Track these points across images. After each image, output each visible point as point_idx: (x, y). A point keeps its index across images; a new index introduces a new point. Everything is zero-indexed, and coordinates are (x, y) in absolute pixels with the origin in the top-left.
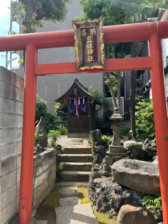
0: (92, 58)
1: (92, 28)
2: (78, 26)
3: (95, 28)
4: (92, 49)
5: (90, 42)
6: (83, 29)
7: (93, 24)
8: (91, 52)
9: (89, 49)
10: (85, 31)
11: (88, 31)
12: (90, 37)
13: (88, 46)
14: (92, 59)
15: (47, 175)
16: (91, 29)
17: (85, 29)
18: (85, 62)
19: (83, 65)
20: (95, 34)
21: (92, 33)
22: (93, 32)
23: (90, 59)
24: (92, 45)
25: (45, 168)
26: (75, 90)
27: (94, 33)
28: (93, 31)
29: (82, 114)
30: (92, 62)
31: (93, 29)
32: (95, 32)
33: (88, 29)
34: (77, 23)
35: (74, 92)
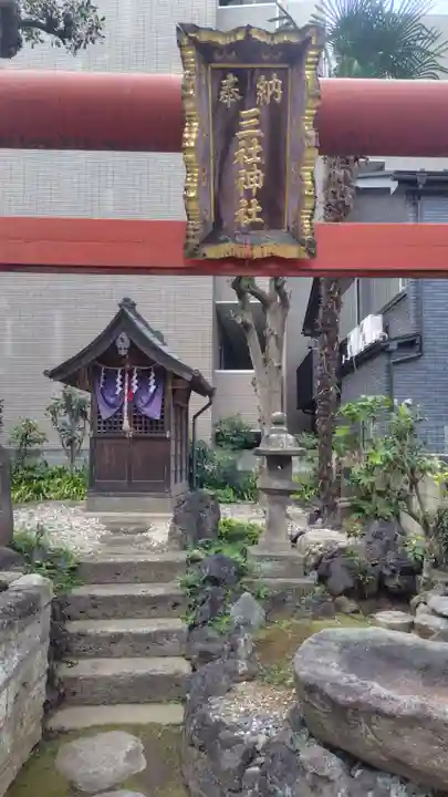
0: (256, 208)
1: (268, 73)
3: (283, 74)
4: (259, 166)
5: (252, 137)
6: (224, 73)
7: (276, 54)
8: (255, 180)
9: (249, 167)
10: (236, 85)
11: (245, 84)
12: (257, 111)
13: (241, 155)
14: (259, 215)
16: (262, 78)
17: (236, 72)
18: (225, 224)
19: (212, 238)
20: (278, 100)
21: (264, 97)
22: (270, 93)
23: (247, 212)
24: (258, 148)
26: (122, 340)
27: (275, 94)
28: (268, 87)
29: (144, 426)
30: (254, 226)
31: (269, 78)
32: (279, 91)
33: (249, 73)
34: (203, 38)
35: (119, 344)
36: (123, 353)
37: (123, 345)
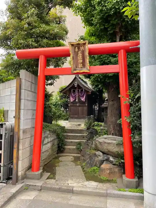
2: (72, 45)
3: (84, 47)
4: (81, 59)
5: (80, 55)
6: (76, 47)
7: (82, 44)
8: (81, 61)
11: (79, 48)
12: (80, 52)
13: (79, 58)
14: (82, 66)
15: (51, 145)
16: (81, 47)
19: (75, 70)
21: (81, 50)
23: (80, 65)
24: (81, 57)
25: (49, 140)
27: (83, 49)
29: (81, 103)
30: (81, 68)
34: (72, 43)
35: (75, 84)
36: (76, 86)
37: (76, 85)
